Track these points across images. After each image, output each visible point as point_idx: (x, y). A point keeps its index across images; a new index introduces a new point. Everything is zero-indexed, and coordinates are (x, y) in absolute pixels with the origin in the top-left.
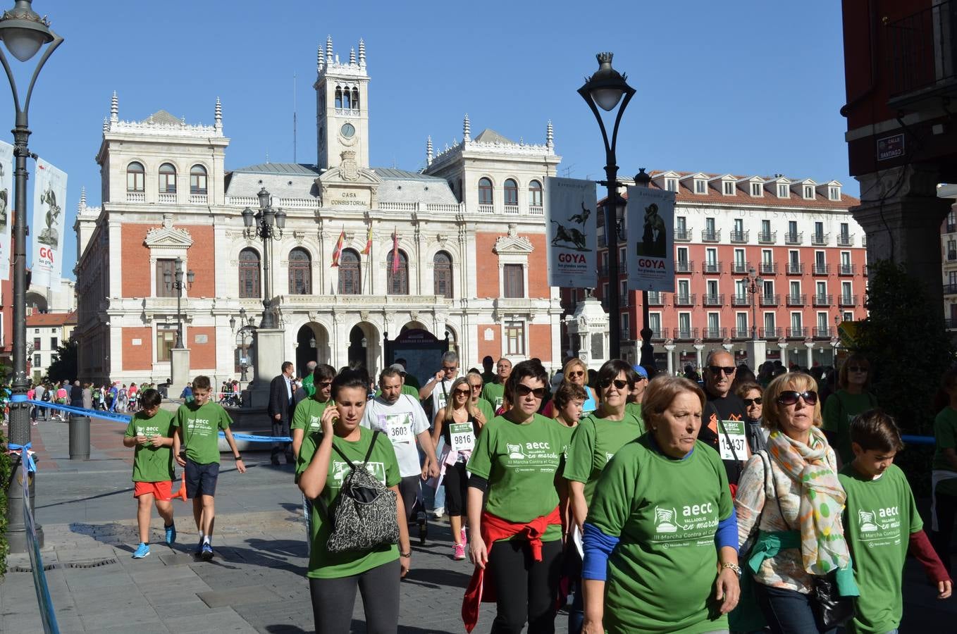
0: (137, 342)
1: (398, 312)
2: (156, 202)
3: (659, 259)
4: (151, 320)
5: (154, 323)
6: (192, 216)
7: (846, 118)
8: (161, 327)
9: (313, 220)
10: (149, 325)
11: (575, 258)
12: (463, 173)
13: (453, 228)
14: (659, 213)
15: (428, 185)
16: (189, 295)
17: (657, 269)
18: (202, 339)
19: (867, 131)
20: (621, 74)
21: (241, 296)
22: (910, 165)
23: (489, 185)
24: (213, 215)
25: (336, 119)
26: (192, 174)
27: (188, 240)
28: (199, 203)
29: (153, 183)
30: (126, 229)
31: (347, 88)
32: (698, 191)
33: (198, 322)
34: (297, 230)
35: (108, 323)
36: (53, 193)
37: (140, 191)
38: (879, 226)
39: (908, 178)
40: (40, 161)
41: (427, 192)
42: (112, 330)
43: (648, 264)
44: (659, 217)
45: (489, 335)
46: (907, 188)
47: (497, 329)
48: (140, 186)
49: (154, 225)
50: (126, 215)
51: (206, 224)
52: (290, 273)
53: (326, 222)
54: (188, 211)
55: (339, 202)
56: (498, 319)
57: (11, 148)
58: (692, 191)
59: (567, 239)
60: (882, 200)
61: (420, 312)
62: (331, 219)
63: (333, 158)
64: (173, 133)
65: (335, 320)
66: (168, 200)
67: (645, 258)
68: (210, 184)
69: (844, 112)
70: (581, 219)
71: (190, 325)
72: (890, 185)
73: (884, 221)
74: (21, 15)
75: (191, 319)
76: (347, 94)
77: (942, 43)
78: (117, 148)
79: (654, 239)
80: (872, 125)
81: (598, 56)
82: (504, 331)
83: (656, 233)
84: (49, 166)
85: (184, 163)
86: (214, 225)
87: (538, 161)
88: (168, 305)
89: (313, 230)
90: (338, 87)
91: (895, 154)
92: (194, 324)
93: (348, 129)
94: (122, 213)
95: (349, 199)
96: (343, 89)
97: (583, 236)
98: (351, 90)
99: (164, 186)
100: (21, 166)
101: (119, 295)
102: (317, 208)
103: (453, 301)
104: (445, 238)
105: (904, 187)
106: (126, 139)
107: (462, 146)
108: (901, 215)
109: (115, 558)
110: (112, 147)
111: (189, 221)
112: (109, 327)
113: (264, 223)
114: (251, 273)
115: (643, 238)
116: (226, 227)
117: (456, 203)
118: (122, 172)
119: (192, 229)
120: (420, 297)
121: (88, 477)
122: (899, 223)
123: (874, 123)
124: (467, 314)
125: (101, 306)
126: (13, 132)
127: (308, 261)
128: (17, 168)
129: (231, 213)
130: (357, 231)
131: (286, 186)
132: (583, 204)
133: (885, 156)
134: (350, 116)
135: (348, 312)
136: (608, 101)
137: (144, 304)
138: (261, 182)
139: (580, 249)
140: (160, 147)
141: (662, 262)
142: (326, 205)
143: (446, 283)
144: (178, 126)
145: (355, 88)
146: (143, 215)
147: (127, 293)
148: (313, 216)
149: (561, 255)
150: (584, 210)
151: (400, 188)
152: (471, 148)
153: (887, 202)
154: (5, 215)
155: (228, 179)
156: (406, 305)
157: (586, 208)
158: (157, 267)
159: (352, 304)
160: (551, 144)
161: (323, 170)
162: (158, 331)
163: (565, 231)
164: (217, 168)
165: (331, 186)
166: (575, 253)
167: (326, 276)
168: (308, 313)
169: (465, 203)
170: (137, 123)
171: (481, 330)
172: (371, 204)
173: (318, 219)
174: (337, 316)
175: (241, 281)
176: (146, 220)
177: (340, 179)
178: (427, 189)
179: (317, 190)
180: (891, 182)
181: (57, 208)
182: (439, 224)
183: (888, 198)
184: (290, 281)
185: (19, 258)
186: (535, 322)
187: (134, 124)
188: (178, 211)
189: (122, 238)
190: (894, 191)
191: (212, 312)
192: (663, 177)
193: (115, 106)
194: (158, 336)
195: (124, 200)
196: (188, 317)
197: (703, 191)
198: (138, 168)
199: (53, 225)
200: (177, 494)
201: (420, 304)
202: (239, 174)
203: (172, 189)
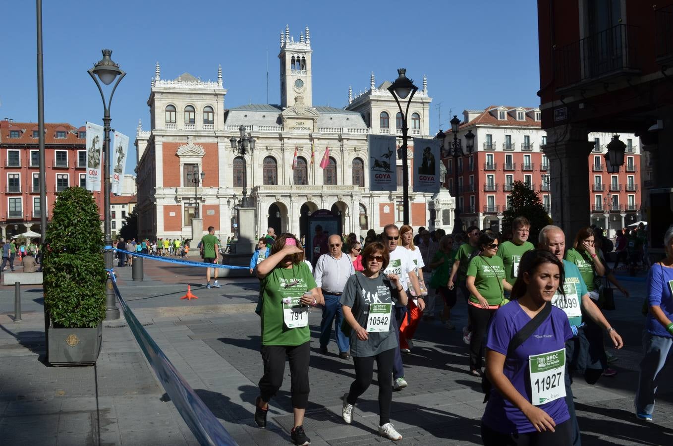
0: (172, 214)
1: (330, 195)
2: (183, 129)
3: (431, 176)
4: (180, 201)
5: (182, 202)
6: (205, 138)
7: (540, 98)
8: (187, 205)
9: (278, 140)
10: (179, 204)
11: (385, 176)
12: (370, 109)
13: (364, 143)
14: (431, 152)
15: (349, 116)
16: (204, 185)
17: (429, 181)
18: (211, 212)
19: (549, 105)
20: (410, 80)
21: (235, 186)
22: (569, 125)
23: (387, 116)
24: (217, 137)
25: (292, 76)
26: (204, 112)
27: (202, 152)
28: (209, 129)
29: (181, 118)
30: (165, 145)
31: (298, 57)
32: (519, 119)
33: (209, 202)
34: (268, 145)
35: (155, 203)
36: (121, 147)
37: (174, 122)
38: (555, 157)
39: (569, 131)
40: (116, 132)
41: (348, 121)
42: (157, 207)
43: (425, 178)
44: (431, 154)
45: (387, 210)
46: (568, 137)
47: (392, 206)
48: (173, 119)
49: (182, 143)
50: (165, 137)
51: (213, 142)
52: (264, 172)
53: (286, 140)
54: (202, 135)
55: (294, 128)
56: (393, 200)
57: (103, 128)
58: (516, 119)
59: (380, 166)
60: (556, 142)
61: (344, 195)
62: (289, 138)
63: (290, 101)
64: (193, 87)
65: (291, 200)
66: (190, 128)
67: (423, 175)
68: (216, 118)
69: (539, 94)
70: (388, 156)
71: (204, 204)
72: (560, 135)
73: (557, 154)
74: (106, 63)
75: (205, 200)
76: (298, 60)
77: (584, 60)
78: (159, 97)
79: (429, 166)
80: (551, 102)
81: (398, 70)
82: (396, 207)
83: (429, 162)
84: (120, 134)
85: (200, 105)
86: (218, 143)
87: (417, 101)
88: (190, 192)
89: (278, 145)
90: (293, 57)
91: (562, 118)
92: (207, 203)
93: (299, 83)
94: (163, 136)
95: (300, 126)
96: (296, 58)
97: (389, 164)
98: (301, 58)
99: (187, 119)
100: (107, 136)
101: (162, 186)
102: (280, 132)
103: (364, 189)
104: (359, 149)
105: (567, 136)
106: (165, 91)
107: (370, 92)
108: (565, 151)
109: (153, 322)
110: (157, 96)
111: (203, 140)
112: (156, 205)
113: (243, 146)
114: (240, 172)
115: (422, 165)
116: (226, 144)
117: (366, 128)
118: (162, 111)
119: (205, 146)
120: (343, 186)
121: (142, 289)
122: (565, 155)
123: (553, 101)
124: (373, 197)
125: (151, 192)
126: (103, 119)
127: (275, 164)
128: (105, 137)
129: (228, 135)
130: (305, 146)
131: (261, 118)
132: (389, 148)
133: (558, 119)
134: (301, 75)
135: (299, 196)
136: (403, 93)
137: (176, 191)
138: (246, 116)
139: (387, 172)
140: (185, 95)
141: (432, 177)
142: (286, 130)
143: (360, 177)
144: (196, 83)
145: (303, 57)
146: (175, 137)
147: (167, 184)
148: (278, 137)
149: (376, 175)
150: (390, 152)
151: (331, 118)
152: (376, 93)
153: (558, 144)
154: (99, 160)
155: (226, 114)
156: (335, 191)
157: (391, 150)
158: (184, 168)
159: (302, 191)
160: (426, 90)
161: (284, 108)
162: (185, 207)
163: (379, 163)
164: (220, 108)
165: (289, 118)
166: (385, 173)
167: (286, 173)
168: (275, 196)
169: (372, 127)
170: (171, 81)
171: (382, 206)
172: (313, 129)
173: (281, 138)
174: (293, 198)
175: (234, 177)
176: (177, 140)
177: (294, 114)
178: (348, 119)
179: (280, 121)
180: (561, 133)
181: (123, 154)
182: (356, 141)
183: (560, 141)
184: (264, 177)
185: (107, 180)
186: (415, 201)
187: (169, 81)
188: (196, 135)
189: (163, 151)
190: (561, 138)
191: (217, 196)
192: (496, 110)
193: (158, 71)
194: (185, 211)
195: (164, 128)
196: (203, 199)
197: (522, 118)
198: (172, 108)
199: (120, 163)
200: (186, 296)
201: (344, 191)
202: (233, 112)
203: (192, 121)
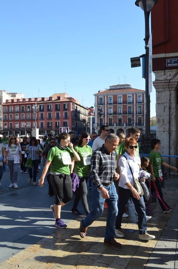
19: (162, 55)
38: (164, 89)
72: (170, 75)
91: (175, 65)
108: (175, 86)
133: (170, 65)
